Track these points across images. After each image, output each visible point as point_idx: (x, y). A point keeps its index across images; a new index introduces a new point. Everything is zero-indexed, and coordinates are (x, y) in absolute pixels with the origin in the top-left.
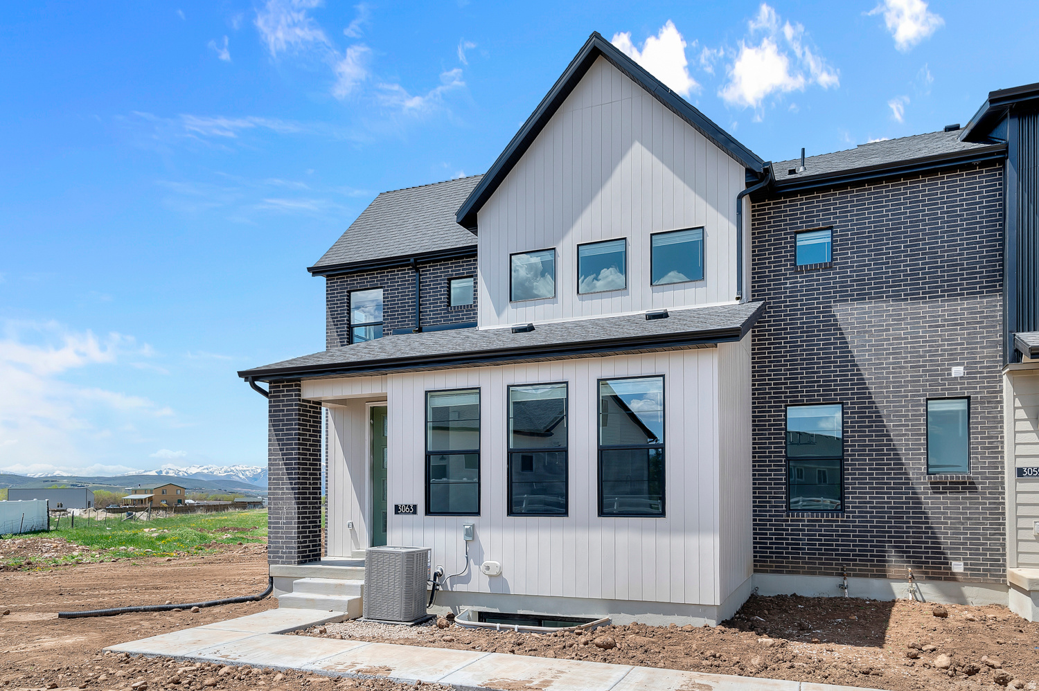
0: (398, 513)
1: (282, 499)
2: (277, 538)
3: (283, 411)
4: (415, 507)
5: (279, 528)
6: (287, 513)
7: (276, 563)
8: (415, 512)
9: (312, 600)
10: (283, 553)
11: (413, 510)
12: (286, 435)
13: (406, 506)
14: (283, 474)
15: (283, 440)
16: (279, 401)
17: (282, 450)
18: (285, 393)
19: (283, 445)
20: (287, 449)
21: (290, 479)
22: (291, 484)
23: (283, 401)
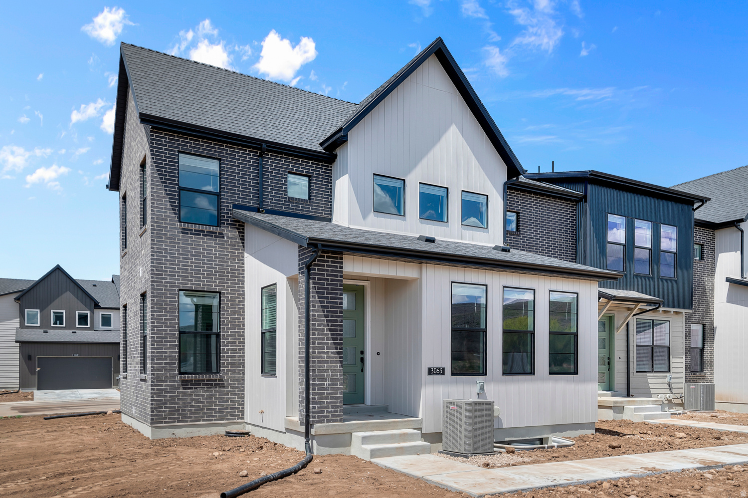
0: (431, 375)
1: (327, 362)
2: (321, 398)
3: (328, 280)
4: (443, 369)
5: (325, 389)
6: (333, 375)
7: (322, 422)
8: (443, 374)
10: (328, 412)
11: (442, 371)
12: (331, 303)
13: (437, 368)
14: (328, 339)
15: (328, 307)
16: (323, 270)
17: (326, 316)
18: (330, 264)
19: (328, 312)
20: (332, 316)
21: (335, 344)
22: (336, 348)
23: (328, 271)
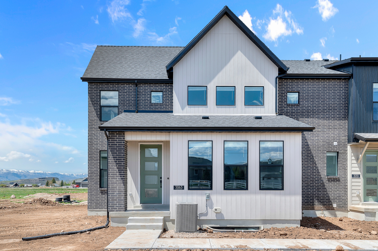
0: (175, 189)
1: (116, 183)
2: (113, 200)
3: (116, 145)
4: (183, 187)
5: (115, 196)
6: (119, 189)
7: (113, 211)
8: (183, 189)
9: (144, 226)
10: (116, 206)
11: (183, 188)
12: (118, 155)
13: (179, 186)
14: (116, 172)
15: (116, 157)
16: (114, 140)
17: (115, 162)
18: (118, 137)
19: (116, 160)
20: (119, 162)
21: (120, 174)
22: (121, 177)
23: (116, 140)
